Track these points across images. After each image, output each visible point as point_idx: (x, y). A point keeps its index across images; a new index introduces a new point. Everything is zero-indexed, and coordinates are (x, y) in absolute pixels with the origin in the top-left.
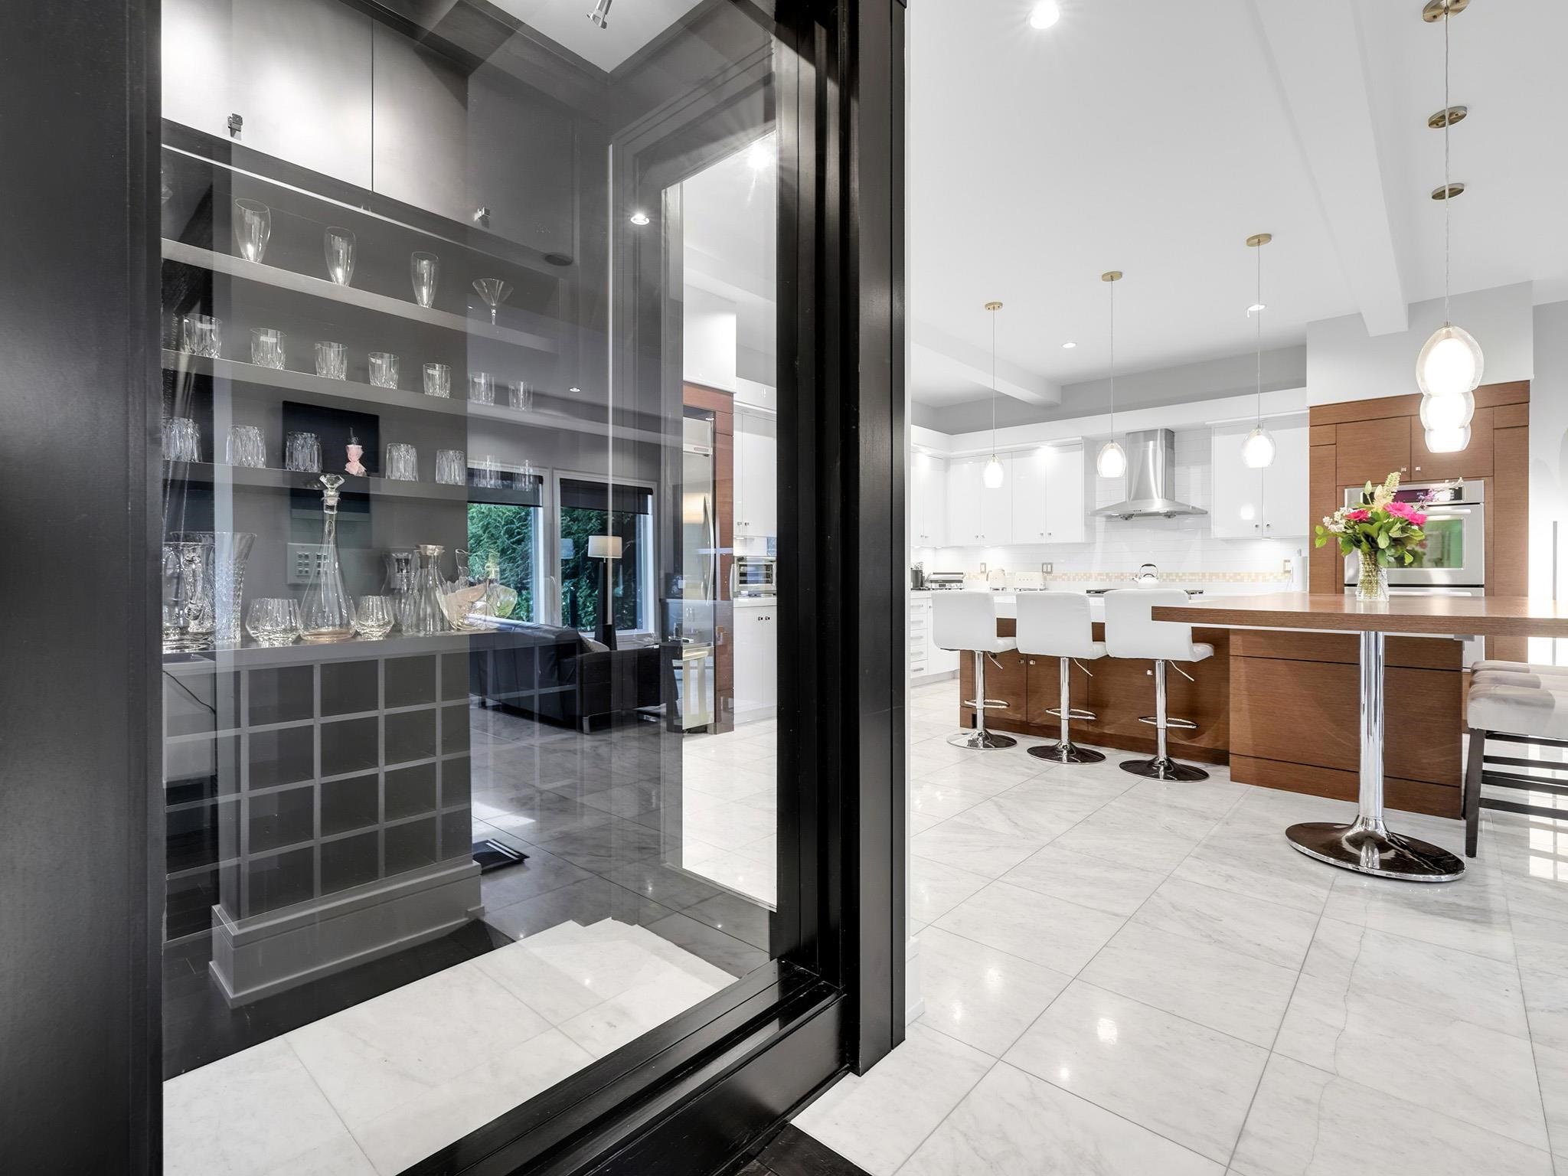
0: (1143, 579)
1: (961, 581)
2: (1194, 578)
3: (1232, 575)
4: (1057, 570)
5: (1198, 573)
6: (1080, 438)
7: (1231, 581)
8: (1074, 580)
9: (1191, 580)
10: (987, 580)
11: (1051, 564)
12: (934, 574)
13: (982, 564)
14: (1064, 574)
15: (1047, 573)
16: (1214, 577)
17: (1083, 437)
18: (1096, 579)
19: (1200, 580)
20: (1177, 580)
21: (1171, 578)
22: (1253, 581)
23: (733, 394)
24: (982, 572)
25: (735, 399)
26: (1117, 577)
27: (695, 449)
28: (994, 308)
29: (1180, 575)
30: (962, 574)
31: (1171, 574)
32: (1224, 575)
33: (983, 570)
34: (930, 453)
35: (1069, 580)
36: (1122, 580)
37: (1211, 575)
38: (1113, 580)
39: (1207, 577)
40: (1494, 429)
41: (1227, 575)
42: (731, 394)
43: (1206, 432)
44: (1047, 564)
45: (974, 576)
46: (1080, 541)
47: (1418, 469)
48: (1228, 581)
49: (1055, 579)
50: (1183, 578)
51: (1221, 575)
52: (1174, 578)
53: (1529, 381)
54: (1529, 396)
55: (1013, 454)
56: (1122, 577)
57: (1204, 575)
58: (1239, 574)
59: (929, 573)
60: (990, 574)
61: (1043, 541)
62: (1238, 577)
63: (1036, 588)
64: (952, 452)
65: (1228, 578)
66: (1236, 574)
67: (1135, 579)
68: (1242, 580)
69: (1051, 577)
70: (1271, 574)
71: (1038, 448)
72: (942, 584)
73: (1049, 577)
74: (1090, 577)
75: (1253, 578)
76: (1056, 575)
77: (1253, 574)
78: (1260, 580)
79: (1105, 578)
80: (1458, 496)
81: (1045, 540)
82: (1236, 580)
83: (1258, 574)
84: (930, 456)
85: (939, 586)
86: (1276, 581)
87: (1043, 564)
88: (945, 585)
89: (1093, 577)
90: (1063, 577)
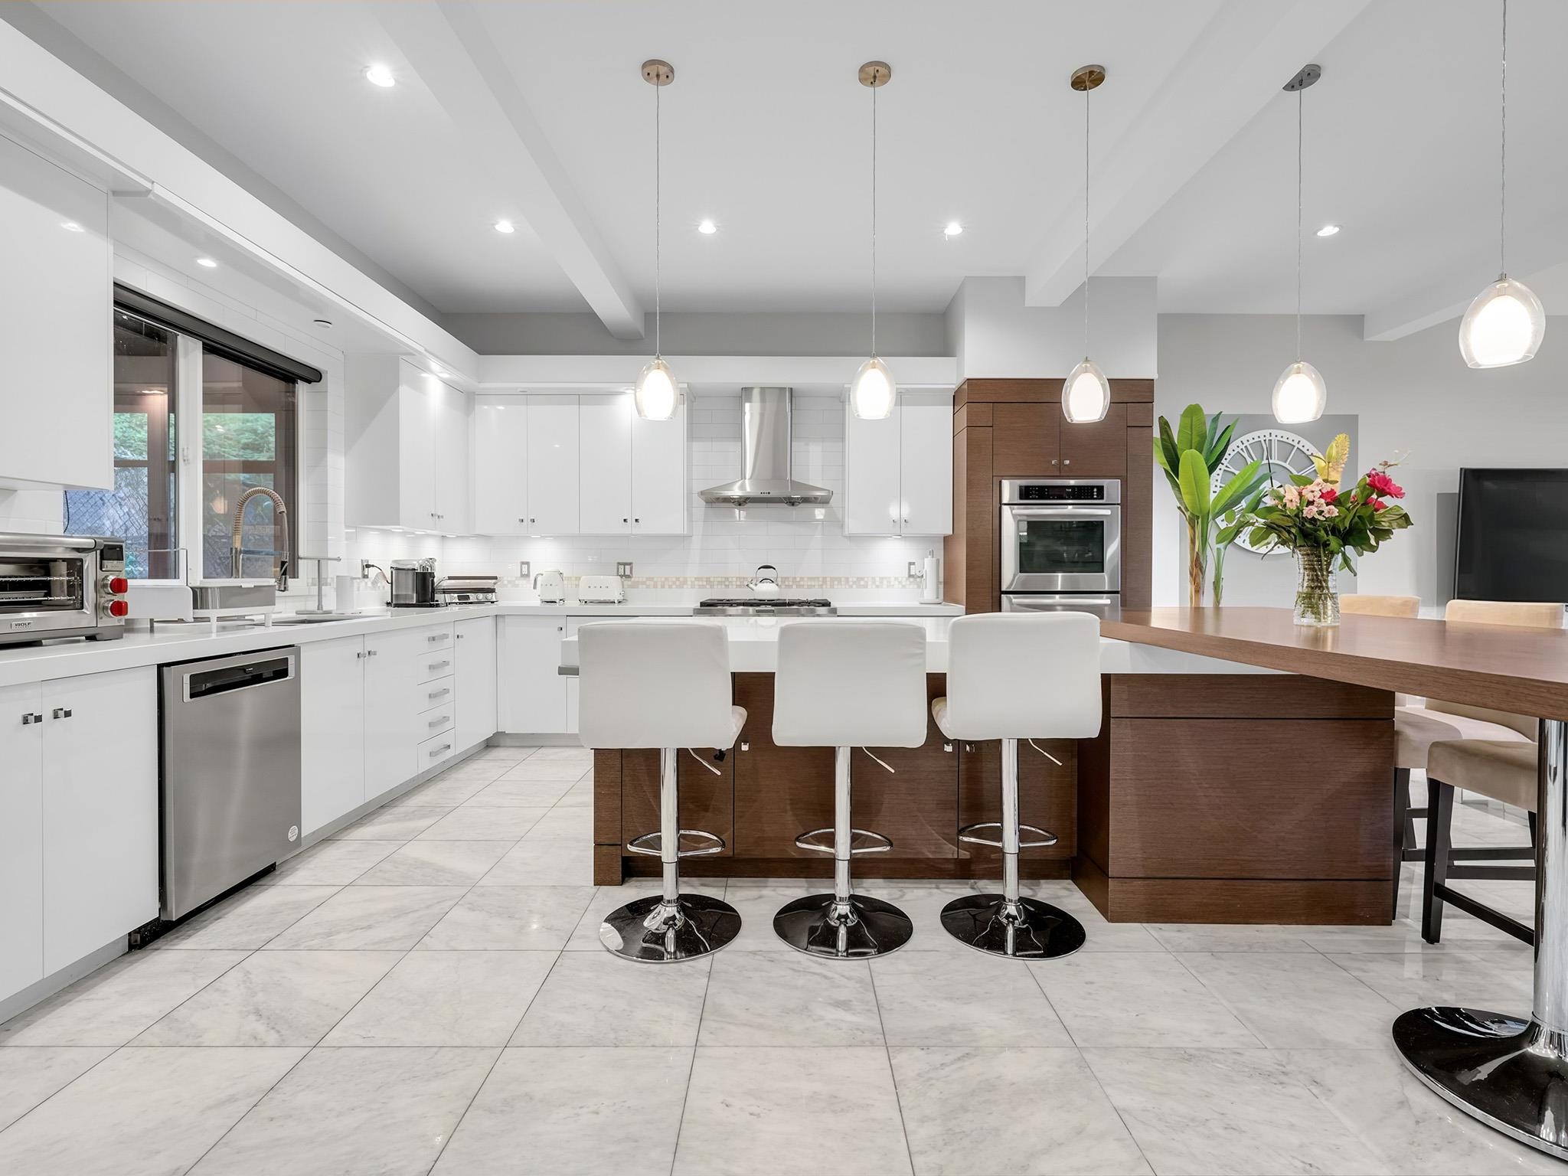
0: (760, 585)
1: (492, 591)
2: (813, 583)
3: (855, 579)
4: (639, 574)
5: (818, 578)
7: (854, 586)
8: (663, 587)
9: (810, 587)
10: (535, 588)
11: (630, 564)
12: (450, 578)
13: (523, 563)
14: (649, 579)
15: (625, 575)
16: (836, 583)
18: (693, 586)
19: (821, 586)
20: (794, 587)
21: (787, 583)
22: (877, 587)
24: (522, 576)
26: (720, 583)
29: (798, 579)
30: (496, 578)
31: (787, 578)
32: (847, 579)
33: (525, 571)
34: (445, 376)
35: (655, 588)
36: (727, 586)
37: (833, 579)
38: (715, 587)
39: (828, 583)
40: (1127, 427)
41: (850, 579)
44: (625, 564)
45: (509, 582)
46: (674, 532)
47: (1067, 462)
48: (851, 587)
49: (635, 585)
50: (802, 583)
51: (843, 579)
52: (791, 583)
53: (1154, 380)
54: (1153, 396)
55: (579, 398)
56: (727, 583)
57: (824, 579)
58: (862, 579)
59: (441, 577)
60: (539, 579)
61: (626, 529)
62: (862, 583)
63: (612, 600)
64: (478, 383)
65: (851, 583)
66: (860, 579)
67: (751, 585)
68: (866, 586)
69: (630, 583)
70: (896, 579)
71: (619, 392)
72: (464, 595)
73: (627, 582)
74: (685, 582)
75: (877, 583)
76: (637, 580)
77: (877, 579)
78: (885, 586)
79: (705, 583)
80: (1101, 496)
81: (629, 529)
82: (859, 586)
83: (882, 579)
84: (445, 382)
85: (460, 598)
86: (900, 586)
87: (619, 564)
88: (468, 597)
89: (689, 583)
90: (648, 583)
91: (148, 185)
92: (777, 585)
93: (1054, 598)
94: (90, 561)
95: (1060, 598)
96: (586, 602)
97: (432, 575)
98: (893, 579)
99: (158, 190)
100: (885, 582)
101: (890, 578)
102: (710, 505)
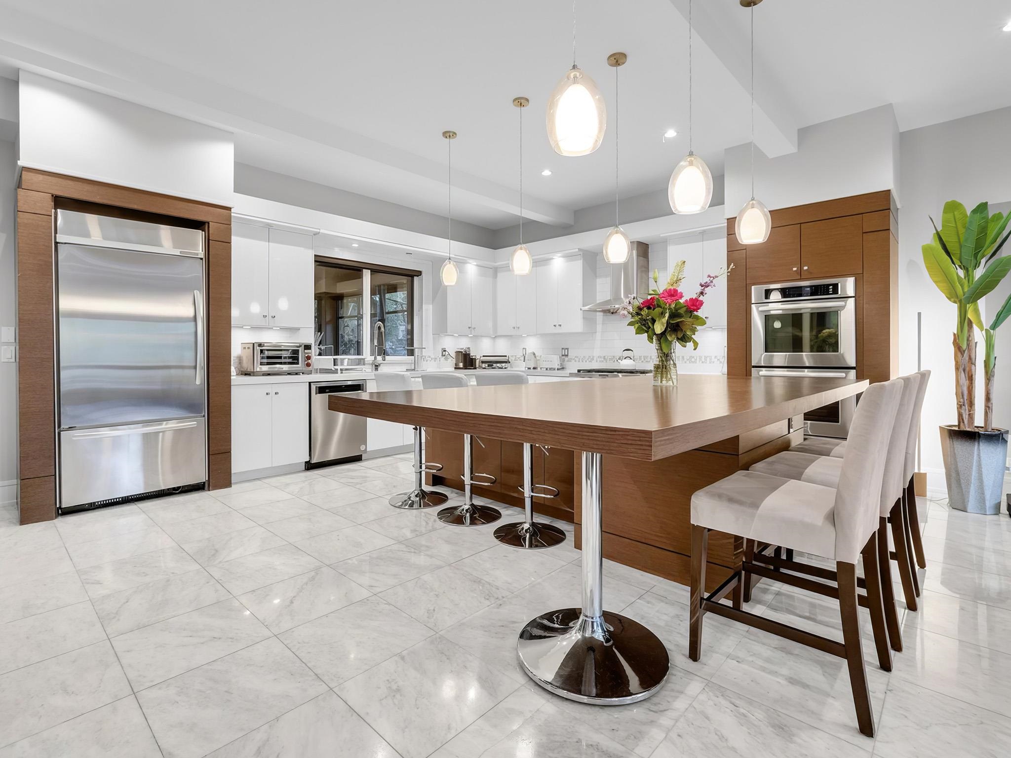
0: (624, 360)
1: (506, 362)
4: (570, 354)
6: (577, 250)
8: (583, 361)
11: (568, 349)
12: (483, 356)
13: (524, 348)
14: (576, 357)
15: (565, 356)
17: (579, 249)
18: (597, 361)
22: (703, 362)
23: (231, 208)
25: (232, 211)
26: (611, 359)
27: (181, 252)
28: (450, 136)
32: (683, 357)
33: (524, 353)
34: (475, 264)
35: (579, 361)
38: (608, 362)
40: (863, 233)
41: (685, 357)
42: (229, 209)
43: (664, 242)
44: (565, 349)
45: (518, 358)
46: (580, 331)
47: (806, 268)
48: (686, 362)
49: (569, 361)
53: (890, 190)
54: (890, 204)
58: (693, 357)
62: (693, 360)
64: (496, 263)
65: (685, 360)
67: (619, 361)
68: (695, 362)
69: (566, 359)
71: (553, 259)
72: (490, 364)
74: (593, 359)
75: (703, 360)
76: (571, 357)
77: (703, 358)
78: (708, 362)
79: (603, 359)
80: (835, 291)
81: (558, 330)
82: (691, 362)
83: (706, 358)
84: (477, 265)
85: (489, 366)
86: (719, 362)
87: (563, 349)
88: (493, 365)
89: (595, 359)
90: (576, 359)
91: (319, 231)
92: (634, 361)
93: (804, 372)
94: (301, 350)
95: (808, 372)
96: (547, 369)
97: (469, 354)
98: (713, 358)
99: (322, 231)
100: (708, 359)
101: (711, 356)
102: (605, 314)
